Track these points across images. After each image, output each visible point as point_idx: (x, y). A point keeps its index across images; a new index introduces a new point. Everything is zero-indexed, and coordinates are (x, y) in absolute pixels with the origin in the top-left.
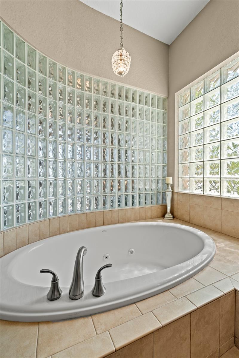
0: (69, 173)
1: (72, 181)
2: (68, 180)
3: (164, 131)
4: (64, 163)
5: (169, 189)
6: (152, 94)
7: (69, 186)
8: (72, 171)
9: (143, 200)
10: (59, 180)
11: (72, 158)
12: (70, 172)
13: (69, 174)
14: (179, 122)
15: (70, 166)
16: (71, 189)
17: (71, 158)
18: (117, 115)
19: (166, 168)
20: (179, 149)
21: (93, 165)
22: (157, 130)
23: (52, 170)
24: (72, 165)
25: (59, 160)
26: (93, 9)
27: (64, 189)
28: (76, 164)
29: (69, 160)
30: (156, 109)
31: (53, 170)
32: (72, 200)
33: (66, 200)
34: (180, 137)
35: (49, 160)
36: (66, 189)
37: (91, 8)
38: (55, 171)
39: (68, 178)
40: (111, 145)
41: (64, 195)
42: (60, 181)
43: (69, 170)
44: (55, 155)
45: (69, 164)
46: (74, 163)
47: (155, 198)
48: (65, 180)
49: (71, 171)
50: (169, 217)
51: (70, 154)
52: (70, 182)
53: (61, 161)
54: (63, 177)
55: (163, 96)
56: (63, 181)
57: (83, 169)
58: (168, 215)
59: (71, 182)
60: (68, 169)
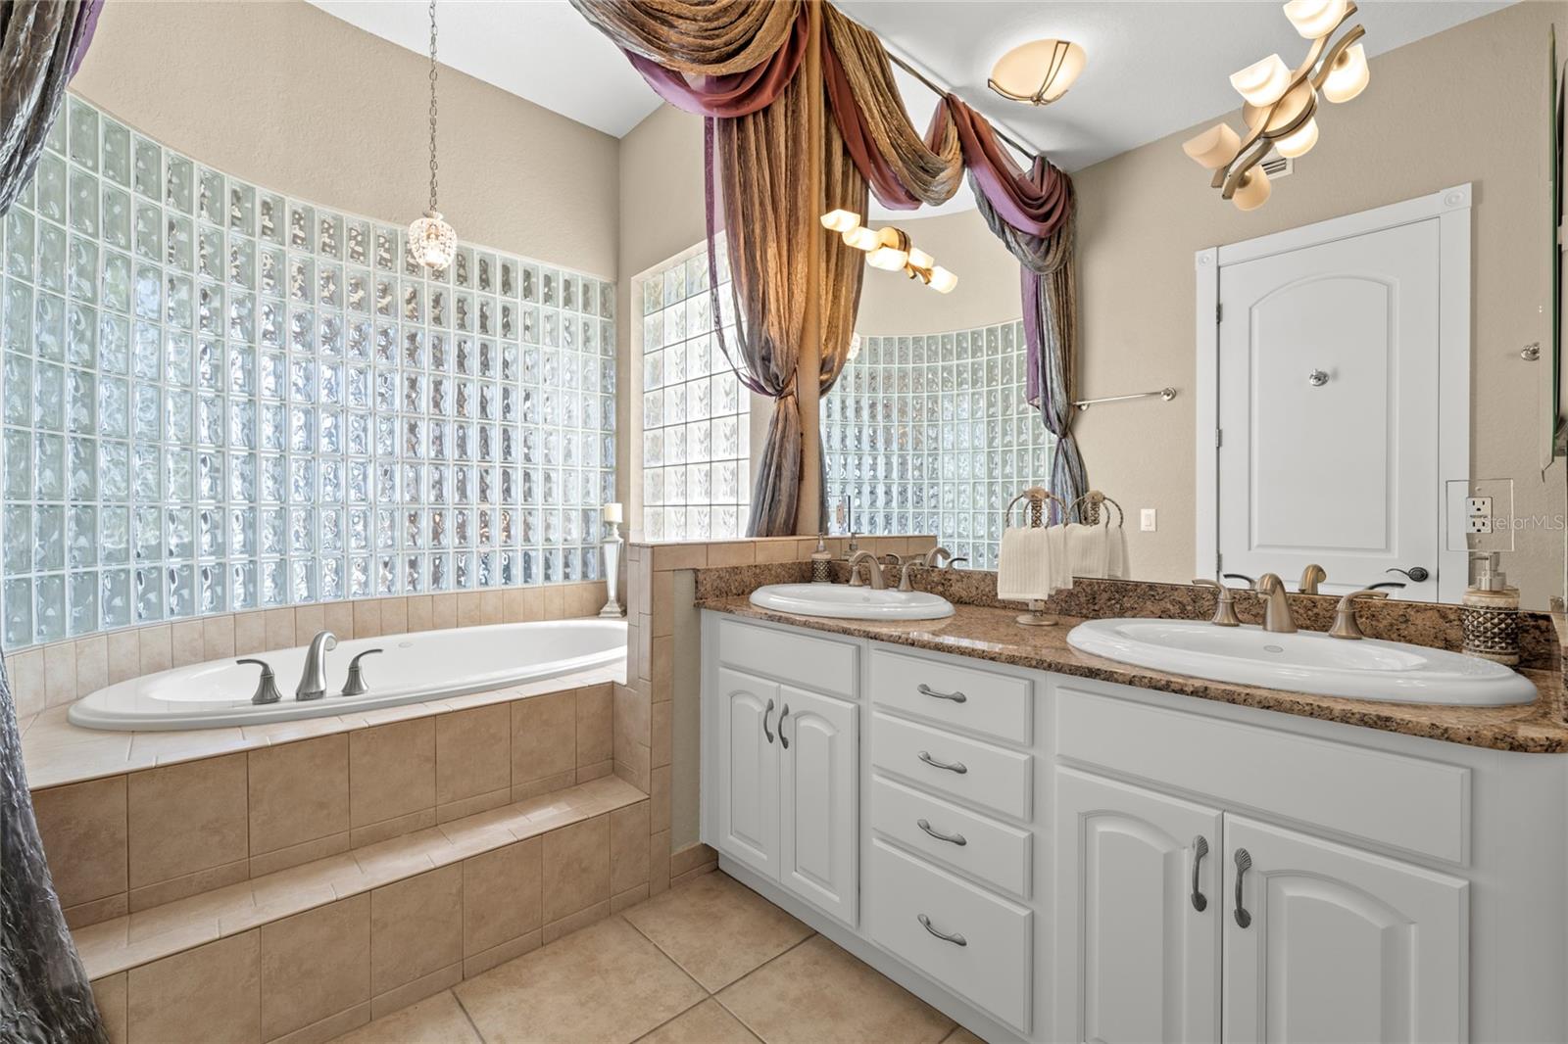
0: (297, 491)
1: (306, 511)
2: (292, 508)
3: (604, 376)
4: (281, 460)
5: (612, 535)
6: (564, 272)
7: (297, 528)
8: (306, 485)
9: (538, 570)
10: (263, 508)
11: (307, 448)
12: (297, 487)
13: (295, 492)
14: (644, 354)
15: (299, 470)
16: (302, 535)
17: (303, 449)
18: (451, 330)
19: (612, 479)
20: (646, 428)
21: (375, 470)
22: (583, 372)
23: (241, 481)
24: (306, 469)
25: (262, 455)
26: (371, 34)
27: (281, 534)
28: (319, 464)
29: (295, 454)
30: (580, 314)
31: (244, 481)
32: (306, 566)
33: (286, 565)
34: (646, 395)
35: (232, 452)
36: (284, 536)
37: (365, 32)
38: (251, 484)
39: (291, 502)
40: (431, 412)
41: (280, 551)
42: (268, 511)
43: (297, 481)
44: (249, 441)
45: (294, 466)
46: (310, 461)
47: (576, 562)
48: (281, 508)
49: (301, 484)
50: (611, 612)
51: (297, 439)
52: (297, 515)
53: (267, 455)
54: (276, 499)
55: (599, 278)
56: (276, 511)
57: (341, 477)
58: (613, 607)
59: (303, 514)
60: (293, 480)
